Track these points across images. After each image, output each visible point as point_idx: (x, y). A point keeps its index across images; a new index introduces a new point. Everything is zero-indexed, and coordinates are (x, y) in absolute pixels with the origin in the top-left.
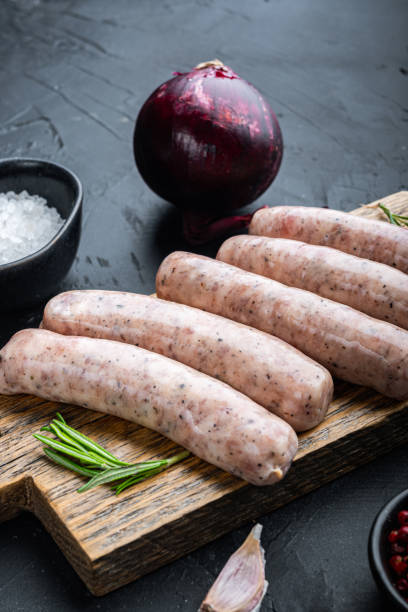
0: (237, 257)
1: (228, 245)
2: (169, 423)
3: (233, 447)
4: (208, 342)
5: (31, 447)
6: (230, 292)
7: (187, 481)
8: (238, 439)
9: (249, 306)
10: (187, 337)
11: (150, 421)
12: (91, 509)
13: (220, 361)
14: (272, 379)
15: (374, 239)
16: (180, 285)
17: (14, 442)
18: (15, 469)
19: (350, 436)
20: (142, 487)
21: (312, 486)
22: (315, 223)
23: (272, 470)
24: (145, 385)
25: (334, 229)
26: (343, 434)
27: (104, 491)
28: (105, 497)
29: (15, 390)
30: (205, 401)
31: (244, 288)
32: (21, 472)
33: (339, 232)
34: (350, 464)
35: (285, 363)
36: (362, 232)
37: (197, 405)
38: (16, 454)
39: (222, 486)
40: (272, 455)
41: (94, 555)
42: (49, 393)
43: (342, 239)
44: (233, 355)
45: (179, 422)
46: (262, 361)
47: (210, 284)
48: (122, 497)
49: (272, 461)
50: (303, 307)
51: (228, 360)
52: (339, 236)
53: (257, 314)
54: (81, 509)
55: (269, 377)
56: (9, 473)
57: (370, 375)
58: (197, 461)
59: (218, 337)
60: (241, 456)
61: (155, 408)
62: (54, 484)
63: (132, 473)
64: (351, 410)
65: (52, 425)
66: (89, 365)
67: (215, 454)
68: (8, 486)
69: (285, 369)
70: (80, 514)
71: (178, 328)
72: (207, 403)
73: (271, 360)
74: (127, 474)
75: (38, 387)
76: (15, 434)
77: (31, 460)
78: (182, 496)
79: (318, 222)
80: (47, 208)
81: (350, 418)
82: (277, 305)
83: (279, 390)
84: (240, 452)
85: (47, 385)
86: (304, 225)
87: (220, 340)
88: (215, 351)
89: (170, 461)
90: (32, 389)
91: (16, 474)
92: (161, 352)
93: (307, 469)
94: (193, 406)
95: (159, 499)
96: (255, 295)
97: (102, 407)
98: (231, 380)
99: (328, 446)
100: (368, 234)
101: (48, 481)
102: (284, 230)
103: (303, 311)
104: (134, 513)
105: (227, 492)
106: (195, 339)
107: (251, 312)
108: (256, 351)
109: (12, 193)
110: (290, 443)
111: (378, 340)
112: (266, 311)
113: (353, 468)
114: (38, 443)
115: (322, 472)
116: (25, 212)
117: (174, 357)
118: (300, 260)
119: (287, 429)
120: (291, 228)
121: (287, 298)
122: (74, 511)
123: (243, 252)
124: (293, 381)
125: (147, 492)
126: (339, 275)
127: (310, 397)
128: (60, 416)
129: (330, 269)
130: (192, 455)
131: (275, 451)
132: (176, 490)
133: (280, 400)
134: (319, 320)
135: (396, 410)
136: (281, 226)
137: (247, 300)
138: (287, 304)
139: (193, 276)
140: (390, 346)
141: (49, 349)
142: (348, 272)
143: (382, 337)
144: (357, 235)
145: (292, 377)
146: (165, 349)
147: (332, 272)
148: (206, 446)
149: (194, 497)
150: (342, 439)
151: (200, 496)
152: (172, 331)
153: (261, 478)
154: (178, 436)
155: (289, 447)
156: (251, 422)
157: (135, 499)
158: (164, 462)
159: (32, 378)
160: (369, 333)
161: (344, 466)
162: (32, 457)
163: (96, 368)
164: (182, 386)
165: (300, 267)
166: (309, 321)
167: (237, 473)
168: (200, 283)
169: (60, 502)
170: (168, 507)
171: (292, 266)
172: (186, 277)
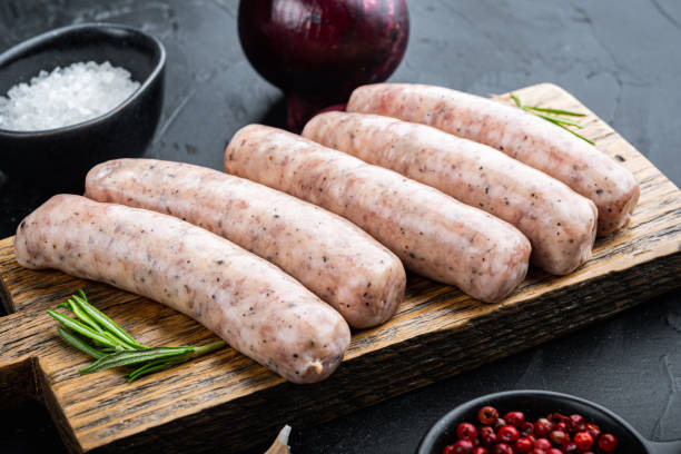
0: (321, 134)
1: (311, 125)
2: (201, 305)
3: (267, 333)
4: (264, 218)
5: (46, 326)
6: (300, 167)
7: (213, 374)
8: (273, 324)
9: (318, 184)
10: (242, 212)
11: (180, 301)
12: (96, 396)
13: (274, 240)
14: (328, 262)
15: (481, 118)
16: (248, 159)
17: (27, 319)
18: (21, 348)
19: (420, 338)
20: (161, 376)
21: (375, 397)
22: (418, 101)
23: (311, 363)
24: (178, 259)
25: (438, 107)
26: (411, 335)
27: (115, 378)
28: (116, 384)
29: (39, 262)
30: (243, 280)
31: (316, 163)
32: (28, 351)
33: (442, 111)
34: (424, 375)
35: (347, 245)
36: (468, 111)
37: (234, 284)
38: (27, 333)
39: (253, 381)
40: (312, 345)
41: (87, 446)
42: (73, 266)
43: (446, 118)
44: (289, 234)
45: (212, 304)
46: (320, 241)
47: (279, 157)
48: (134, 386)
49: (311, 352)
50: (381, 186)
51: (282, 240)
52: (443, 114)
53: (327, 193)
54: (83, 396)
55: (325, 260)
56: (13, 352)
57: (451, 269)
58: (232, 353)
59: (274, 213)
60: (274, 345)
61: (186, 286)
62: (60, 366)
63: (150, 358)
64: (426, 311)
65: (70, 301)
66: (119, 234)
67: (248, 341)
68: (10, 366)
69: (346, 252)
70: (82, 400)
71: (231, 202)
72: (246, 282)
73: (330, 242)
74: (143, 359)
75: (62, 258)
76: (30, 312)
77: (41, 340)
78: (206, 389)
79: (421, 99)
80: (130, 82)
81: (425, 319)
82: (351, 183)
83: (335, 275)
84: (274, 340)
85: (70, 256)
86: (404, 103)
87: (277, 216)
88: (269, 228)
89: (197, 349)
90: (55, 261)
91: (20, 353)
92: (210, 228)
93: (365, 374)
94: (229, 285)
95: (179, 391)
96: (327, 171)
97: (131, 284)
98: (283, 264)
99: (391, 347)
100: (476, 113)
101: (55, 363)
102: (381, 107)
103: (380, 190)
104: (145, 403)
105: (259, 388)
106: (248, 214)
107: (321, 190)
108: (315, 231)
109: (92, 64)
110: (336, 336)
111: (462, 226)
112: (336, 190)
113: (430, 382)
114: (54, 322)
115: (386, 381)
116: (103, 84)
117: (224, 235)
118: (390, 137)
119: (335, 317)
120: (390, 105)
121: (363, 175)
122: (76, 397)
123: (329, 129)
124: (353, 265)
125: (166, 382)
126: (431, 154)
127: (369, 285)
128: (82, 293)
129: (421, 148)
130: (227, 346)
131: (314, 340)
132: (200, 382)
133: (336, 288)
134: (397, 200)
136: (379, 103)
137: (318, 177)
138: (362, 181)
139: (263, 149)
140: (477, 233)
141: (77, 214)
142: (441, 151)
143: (466, 224)
144: (462, 114)
145: (351, 260)
146: (214, 225)
147: (423, 151)
148: (239, 332)
149: (218, 391)
150: (410, 341)
151: (225, 390)
152: (224, 205)
153: (297, 373)
154: (211, 320)
155: (334, 339)
156: (291, 306)
157: (150, 389)
158: (189, 348)
159: (54, 247)
160: (453, 217)
161: (415, 378)
162: (45, 335)
163: (126, 237)
164: (220, 263)
165: (388, 144)
166: (385, 202)
167: (273, 368)
168: (268, 156)
169: (61, 386)
170: (186, 400)
171: (379, 143)
172: (255, 150)
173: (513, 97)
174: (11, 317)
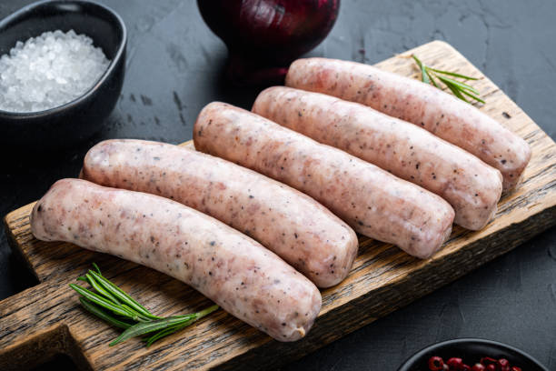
0: (272, 110)
1: (264, 97)
2: (199, 279)
3: (259, 306)
4: (240, 198)
5: (68, 295)
6: (263, 148)
7: (214, 335)
8: (264, 298)
9: (280, 162)
10: (221, 193)
11: (182, 274)
12: (122, 361)
13: (251, 218)
14: (299, 238)
15: (404, 98)
16: (216, 137)
17: (52, 290)
18: (53, 317)
19: (372, 292)
20: (172, 339)
21: (334, 337)
22: (349, 79)
23: (296, 329)
24: (177, 241)
25: (367, 86)
26: (365, 291)
27: (135, 343)
28: (136, 349)
29: (55, 238)
30: (233, 260)
31: (277, 145)
32: (57, 320)
33: (371, 89)
34: (372, 316)
35: (313, 223)
36: (394, 91)
37: (227, 263)
38: (54, 302)
39: (247, 341)
40: (297, 315)
42: (86, 243)
43: (374, 97)
44: (263, 213)
45: (209, 278)
46: (290, 219)
47: (244, 138)
48: (152, 349)
49: (296, 321)
50: (333, 166)
51: (258, 218)
52: (371, 93)
53: (288, 170)
54: (112, 360)
55: (296, 236)
56: (45, 322)
57: (394, 235)
58: (225, 315)
59: (249, 194)
60: (266, 316)
61: (186, 264)
62: (89, 333)
63: (163, 327)
64: (375, 266)
65: (88, 275)
66: (124, 219)
67: (242, 311)
68: (45, 334)
69: (312, 229)
70: (112, 365)
71: (211, 183)
72: (236, 261)
73: (299, 219)
74: (158, 328)
75: (76, 237)
76: (52, 282)
77: (67, 309)
78: (209, 349)
79: (352, 78)
80: (92, 47)
81: (374, 275)
82: (308, 163)
83: (306, 249)
84: (265, 311)
85: (84, 236)
86: (338, 80)
87: (251, 197)
88: (246, 207)
89: (199, 315)
90: (70, 238)
91: (52, 323)
92: (194, 206)
93: (330, 324)
94: (222, 264)
95: (188, 353)
96: (287, 153)
97: (136, 259)
98: (260, 237)
99: (351, 302)
100: (399, 93)
101: (82, 331)
102: (318, 84)
103: (332, 170)
104: (163, 365)
105: (252, 347)
106: (227, 195)
107: (282, 168)
108: (284, 210)
109: (59, 32)
110: (314, 302)
111: (403, 202)
112: (296, 170)
113: (375, 319)
114: (74, 292)
115: (344, 325)
116: (72, 52)
117: (207, 212)
118: (332, 117)
119: (310, 288)
120: (326, 82)
121: (317, 157)
122: (106, 362)
123: (278, 105)
124: (321, 241)
125: (177, 344)
126: (368, 134)
127: (335, 258)
128: (96, 266)
129: (361, 128)
130: (220, 309)
131: (298, 311)
132: (204, 343)
133: (306, 259)
134: (347, 179)
135: (418, 268)
136: (315, 79)
137: (279, 157)
138: (317, 162)
139: (228, 129)
140: (415, 208)
141: (87, 201)
142: (377, 132)
143: (406, 200)
144: (388, 93)
145: (318, 237)
146: (199, 203)
147: (362, 131)
148: (234, 302)
149: (221, 351)
150: (365, 296)
151: (226, 350)
152: (206, 186)
153: (285, 336)
154: (209, 291)
155: (312, 306)
156: (277, 282)
157: (165, 351)
158: (193, 316)
159: (70, 229)
160: (395, 194)
161: (366, 318)
162: (68, 305)
163: (130, 222)
164: (213, 244)
165: (332, 124)
166: (338, 181)
167: (263, 329)
168: (234, 137)
169: (92, 353)
170: (195, 361)
171: (324, 123)
172: (222, 130)
173: (412, 56)
174: (38, 288)
